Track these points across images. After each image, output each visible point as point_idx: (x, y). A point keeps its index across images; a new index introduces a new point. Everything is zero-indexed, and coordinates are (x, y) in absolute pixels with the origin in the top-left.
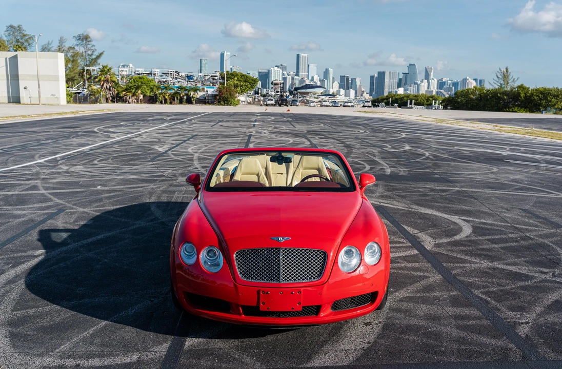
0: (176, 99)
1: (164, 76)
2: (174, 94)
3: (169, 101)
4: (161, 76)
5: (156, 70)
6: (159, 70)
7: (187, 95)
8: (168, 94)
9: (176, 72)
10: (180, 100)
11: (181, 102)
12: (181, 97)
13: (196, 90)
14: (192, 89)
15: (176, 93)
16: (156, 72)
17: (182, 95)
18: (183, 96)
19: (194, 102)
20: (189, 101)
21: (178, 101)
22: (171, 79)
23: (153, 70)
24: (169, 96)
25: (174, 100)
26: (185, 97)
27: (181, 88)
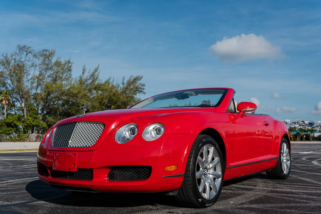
0: (298, 138)
1: (293, 124)
2: (297, 134)
3: (293, 139)
4: (291, 124)
5: (287, 120)
6: (289, 120)
7: (306, 135)
8: (292, 134)
9: (303, 122)
10: (301, 138)
11: (301, 139)
12: (301, 136)
13: (312, 131)
14: (309, 130)
15: (298, 133)
16: (288, 122)
17: (302, 135)
18: (304, 135)
19: (311, 139)
20: (308, 138)
21: (300, 139)
22: (298, 126)
23: (286, 120)
24: (293, 135)
25: (296, 138)
26: (305, 136)
27: (301, 130)
